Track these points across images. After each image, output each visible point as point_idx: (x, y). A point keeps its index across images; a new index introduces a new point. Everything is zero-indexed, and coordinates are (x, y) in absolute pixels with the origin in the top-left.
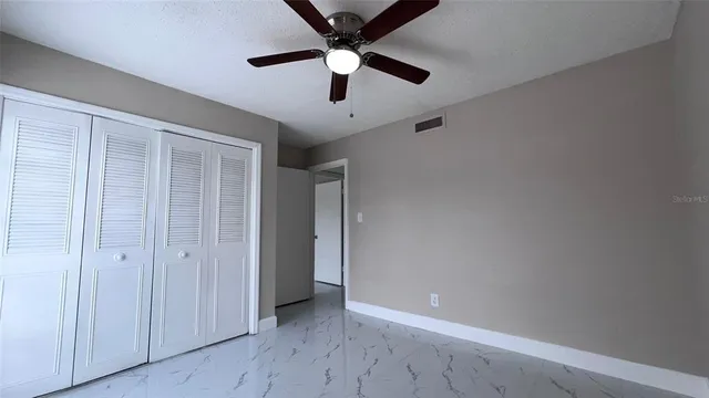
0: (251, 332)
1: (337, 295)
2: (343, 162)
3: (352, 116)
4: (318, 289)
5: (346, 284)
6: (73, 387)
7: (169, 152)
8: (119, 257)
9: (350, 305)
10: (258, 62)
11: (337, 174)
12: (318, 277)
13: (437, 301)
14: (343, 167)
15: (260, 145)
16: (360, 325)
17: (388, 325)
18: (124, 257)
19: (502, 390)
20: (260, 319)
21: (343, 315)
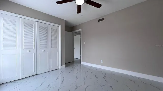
0: (60, 68)
1: (79, 61)
2: (80, 30)
3: (82, 16)
4: (75, 60)
5: (81, 59)
6: (20, 79)
7: (39, 27)
8: (29, 51)
9: (82, 63)
10: (58, 3)
11: (79, 33)
12: (75, 57)
13: (102, 62)
14: (80, 31)
15: (60, 26)
16: (84, 67)
17: (91, 67)
18: (30, 51)
19: (117, 81)
20: (61, 65)
21: (81, 65)
